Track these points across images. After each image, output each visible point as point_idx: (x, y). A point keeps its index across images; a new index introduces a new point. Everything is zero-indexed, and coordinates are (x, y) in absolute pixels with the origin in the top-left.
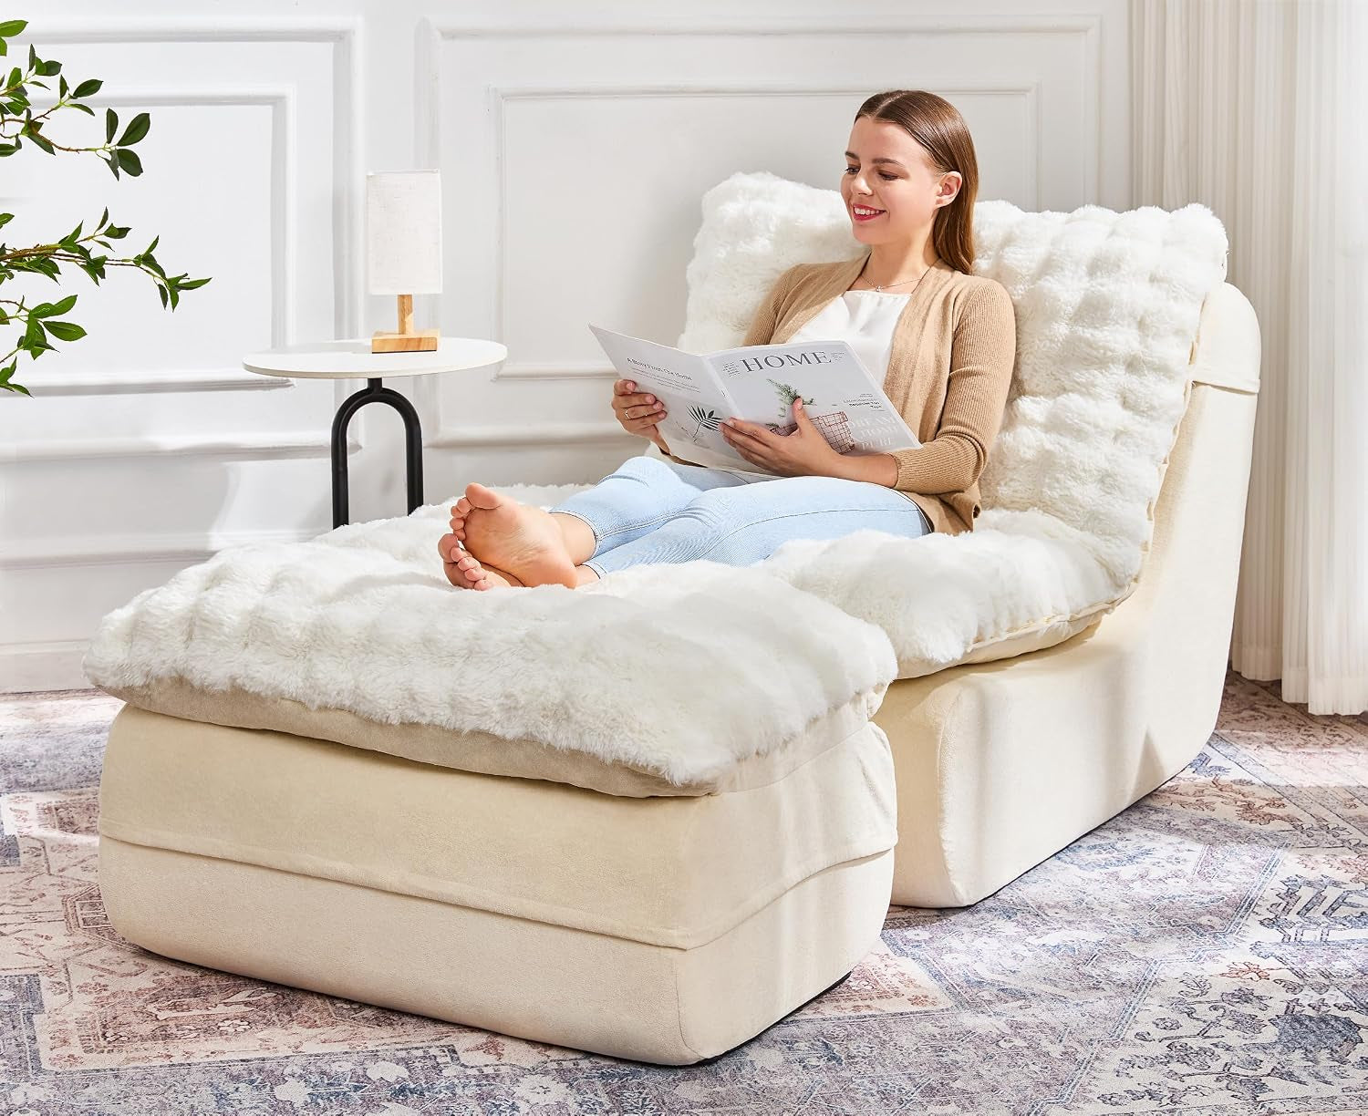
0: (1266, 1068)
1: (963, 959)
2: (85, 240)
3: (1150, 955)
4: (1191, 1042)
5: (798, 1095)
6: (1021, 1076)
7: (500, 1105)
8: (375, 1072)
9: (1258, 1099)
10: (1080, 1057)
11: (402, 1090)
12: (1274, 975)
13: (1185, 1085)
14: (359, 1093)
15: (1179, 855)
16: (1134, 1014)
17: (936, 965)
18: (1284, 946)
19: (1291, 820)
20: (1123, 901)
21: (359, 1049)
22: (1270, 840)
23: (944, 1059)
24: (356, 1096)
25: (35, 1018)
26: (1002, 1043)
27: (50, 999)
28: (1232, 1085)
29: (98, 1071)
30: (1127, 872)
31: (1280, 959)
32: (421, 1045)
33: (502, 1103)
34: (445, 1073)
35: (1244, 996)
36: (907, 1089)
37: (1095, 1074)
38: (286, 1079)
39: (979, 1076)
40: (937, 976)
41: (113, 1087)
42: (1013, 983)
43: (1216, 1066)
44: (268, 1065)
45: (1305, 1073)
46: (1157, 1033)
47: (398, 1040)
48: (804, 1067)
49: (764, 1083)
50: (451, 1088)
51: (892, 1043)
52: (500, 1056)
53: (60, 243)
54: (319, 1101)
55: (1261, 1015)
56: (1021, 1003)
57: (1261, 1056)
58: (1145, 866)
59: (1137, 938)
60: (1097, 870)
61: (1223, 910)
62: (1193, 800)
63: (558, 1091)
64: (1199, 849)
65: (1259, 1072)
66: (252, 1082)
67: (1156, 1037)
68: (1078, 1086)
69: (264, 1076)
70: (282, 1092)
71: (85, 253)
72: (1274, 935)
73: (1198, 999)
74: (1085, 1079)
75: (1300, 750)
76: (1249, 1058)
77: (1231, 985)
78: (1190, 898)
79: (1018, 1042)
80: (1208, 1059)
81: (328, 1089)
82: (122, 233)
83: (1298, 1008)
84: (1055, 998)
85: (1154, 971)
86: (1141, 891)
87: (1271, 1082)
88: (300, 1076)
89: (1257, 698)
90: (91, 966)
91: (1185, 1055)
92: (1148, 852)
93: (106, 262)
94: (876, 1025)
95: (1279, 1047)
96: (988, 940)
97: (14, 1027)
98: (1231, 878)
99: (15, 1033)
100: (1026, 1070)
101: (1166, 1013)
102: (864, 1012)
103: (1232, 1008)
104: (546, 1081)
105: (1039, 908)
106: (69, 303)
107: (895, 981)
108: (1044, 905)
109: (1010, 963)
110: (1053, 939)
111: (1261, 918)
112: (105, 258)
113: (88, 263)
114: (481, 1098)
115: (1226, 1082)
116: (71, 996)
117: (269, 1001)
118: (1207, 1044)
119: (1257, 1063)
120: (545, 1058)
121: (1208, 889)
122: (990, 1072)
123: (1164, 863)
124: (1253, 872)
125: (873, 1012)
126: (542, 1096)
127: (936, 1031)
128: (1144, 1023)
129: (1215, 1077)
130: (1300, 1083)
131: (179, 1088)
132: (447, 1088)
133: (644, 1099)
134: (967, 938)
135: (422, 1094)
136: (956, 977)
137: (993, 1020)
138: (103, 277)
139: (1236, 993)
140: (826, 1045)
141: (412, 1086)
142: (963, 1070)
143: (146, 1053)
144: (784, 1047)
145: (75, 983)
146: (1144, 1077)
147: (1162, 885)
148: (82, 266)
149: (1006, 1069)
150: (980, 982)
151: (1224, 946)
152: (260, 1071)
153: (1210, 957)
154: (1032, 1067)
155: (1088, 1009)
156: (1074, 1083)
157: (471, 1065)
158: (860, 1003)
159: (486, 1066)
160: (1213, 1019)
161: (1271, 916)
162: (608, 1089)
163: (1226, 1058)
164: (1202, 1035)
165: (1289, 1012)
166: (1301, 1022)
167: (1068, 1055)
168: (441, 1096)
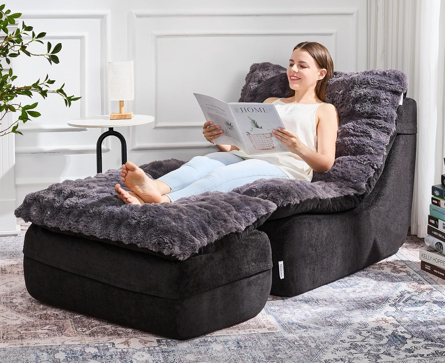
0: (382, 351)
1: (288, 316)
2: (41, 84)
3: (351, 315)
4: (358, 343)
5: (226, 359)
6: (300, 353)
7: (127, 361)
8: (87, 350)
9: (377, 361)
10: (321, 347)
11: (96, 356)
12: (390, 322)
13: (354, 357)
14: (82, 356)
15: (368, 284)
16: (341, 334)
17: (279, 318)
18: (396, 313)
19: (407, 272)
20: (345, 299)
21: (83, 343)
22: (399, 279)
23: (276, 348)
24: (81, 357)
26: (296, 343)
28: (369, 357)
30: (349, 290)
31: (394, 317)
32: (103, 342)
33: (128, 360)
34: (110, 351)
35: (379, 329)
36: (262, 357)
37: (324, 353)
38: (59, 351)
39: (286, 353)
40: (279, 322)
41: (2, 354)
42: (304, 324)
43: (365, 351)
44: (53, 348)
45: (394, 354)
47: (96, 341)
48: (229, 349)
49: (215, 355)
50: (111, 356)
51: (260, 342)
52: (129, 345)
53: (32, 85)
54: (68, 359)
55: (383, 334)
56: (305, 330)
57: (380, 348)
58: (355, 288)
59: (348, 310)
60: (339, 289)
61: (378, 301)
63: (147, 356)
64: (375, 282)
65: (379, 353)
66: (48, 352)
67: (347, 341)
68: (318, 357)
69: (51, 351)
70: (57, 356)
71: (40, 89)
72: (393, 309)
73: (363, 329)
74: (321, 355)
75: (414, 249)
76: (377, 349)
77: (374, 325)
78: (368, 298)
79: (302, 343)
80: (363, 349)
81: (72, 355)
82: (52, 82)
83: (396, 333)
84: (316, 328)
85: (351, 320)
86: (352, 296)
87: (382, 356)
88: (64, 351)
90: (3, 317)
91: (355, 346)
92: (357, 284)
93: (48, 92)
94: (255, 337)
95: (387, 345)
96: (298, 310)
98: (383, 291)
100: (302, 351)
101: (352, 334)
102: (253, 332)
103: (374, 332)
104: (144, 353)
105: (317, 300)
106: (35, 105)
107: (265, 323)
108: (319, 299)
109: (304, 318)
110: (320, 310)
111: (390, 304)
112: (47, 90)
113: (41, 92)
114: (121, 358)
115: (367, 356)
117: (55, 329)
118: (364, 343)
120: (144, 346)
121: (374, 295)
122: (290, 352)
123: (362, 287)
124: (391, 289)
125: (255, 333)
126: (141, 358)
127: (275, 339)
128: (344, 337)
129: (364, 354)
130: (392, 356)
131: (24, 354)
133: (175, 359)
134: (291, 309)
135: (102, 357)
136: (285, 321)
137: (295, 335)
138: (46, 96)
139: (377, 328)
140: (238, 342)
141: (99, 355)
142: (281, 351)
143: (15, 343)
144: (224, 343)
146: (342, 354)
147: (360, 294)
148: (40, 93)
149: (295, 351)
150: (293, 323)
151: (376, 312)
152: (51, 349)
153: (371, 316)
154: (304, 351)
155: (327, 332)
156: (317, 356)
157: (119, 348)
158: (252, 330)
159: (124, 348)
160: (368, 336)
161: (394, 303)
162: (164, 356)
163: (369, 348)
164: (363, 341)
165: (393, 334)
166: (396, 338)
167: (317, 347)
168: (108, 358)
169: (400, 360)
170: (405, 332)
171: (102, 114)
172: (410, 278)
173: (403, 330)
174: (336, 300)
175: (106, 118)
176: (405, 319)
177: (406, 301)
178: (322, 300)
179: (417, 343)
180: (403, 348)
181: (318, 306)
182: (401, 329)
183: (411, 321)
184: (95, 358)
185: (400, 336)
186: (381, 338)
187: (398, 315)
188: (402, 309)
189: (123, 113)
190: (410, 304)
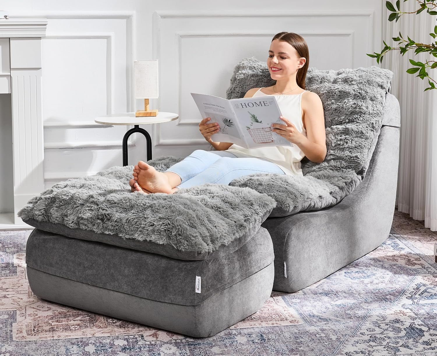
0: (401, 344)
1: (310, 308)
3: (369, 307)
4: (377, 336)
5: (250, 351)
6: (321, 346)
7: (155, 353)
8: (117, 343)
9: (396, 354)
10: (341, 340)
11: (125, 348)
12: (408, 314)
13: (373, 349)
14: (111, 349)
15: (384, 276)
16: (361, 327)
17: (300, 310)
18: (412, 305)
19: (421, 265)
20: (363, 290)
21: (113, 335)
22: (414, 271)
23: (298, 341)
24: (110, 350)
25: (13, 324)
26: (317, 335)
27: (19, 318)
28: (389, 349)
29: (30, 341)
30: (367, 281)
31: (411, 310)
32: (133, 334)
33: (156, 353)
34: (139, 343)
35: (397, 321)
36: (285, 350)
37: (345, 345)
38: (89, 344)
39: (308, 346)
40: (301, 314)
41: (34, 346)
42: (325, 316)
43: (385, 343)
44: (84, 340)
45: (413, 346)
46: (367, 333)
47: (126, 333)
48: (253, 342)
49: (240, 347)
50: (140, 348)
51: (282, 335)
54: (98, 351)
55: (401, 327)
56: (326, 322)
57: (399, 340)
58: (373, 279)
59: (366, 302)
60: (357, 280)
61: (395, 293)
62: (392, 258)
63: (174, 349)
64: (391, 274)
65: (397, 346)
66: (78, 345)
67: (366, 334)
68: (339, 350)
69: (82, 343)
70: (87, 349)
72: (410, 302)
73: (382, 322)
74: (342, 347)
75: (428, 242)
76: (395, 341)
77: (393, 317)
78: (385, 290)
79: (323, 335)
80: (382, 341)
81: (101, 347)
83: (414, 325)
84: (337, 321)
85: (369, 313)
86: (370, 287)
87: (401, 349)
88: (94, 343)
89: (417, 226)
90: (33, 308)
91: (374, 339)
92: (374, 275)
94: (278, 329)
95: (406, 338)
96: (319, 302)
97: (6, 327)
98: (399, 283)
99: (6, 329)
100: (323, 344)
101: (372, 326)
102: (275, 325)
103: (393, 325)
104: (171, 346)
105: (337, 292)
107: (287, 315)
108: (338, 291)
109: (324, 310)
110: (339, 302)
111: (407, 296)
114: (149, 351)
115: (387, 348)
116: (26, 317)
117: (88, 320)
118: (383, 336)
119: (398, 343)
120: (171, 339)
121: (391, 287)
122: (312, 345)
123: (379, 278)
124: (407, 281)
125: (278, 325)
126: (169, 351)
127: (297, 331)
128: (364, 329)
129: (383, 347)
130: (411, 349)
131: (55, 347)
132: (139, 348)
133: (201, 352)
134: (312, 302)
135: (131, 350)
136: (307, 313)
137: (316, 328)
139: (395, 320)
140: (262, 335)
141: (128, 347)
142: (303, 344)
143: (46, 336)
144: (248, 336)
145: (27, 313)
146: (362, 346)
147: (377, 285)
149: (317, 344)
150: (313, 316)
151: (393, 305)
152: (81, 342)
153: (389, 308)
154: (325, 343)
155: (347, 324)
156: (338, 348)
157: (148, 340)
158: (274, 322)
159: (152, 341)
160: (386, 328)
161: (410, 296)
162: (190, 349)
163: (388, 341)
164: (382, 333)
165: (411, 326)
166: (414, 330)
167: (338, 339)
168: (137, 350)
169: (418, 353)
170: (422, 325)
171: (128, 111)
172: (425, 270)
173: (421, 323)
174: (354, 292)
175: (132, 116)
176: (422, 311)
177: (422, 294)
178: (341, 292)
179: (434, 335)
180: (421, 341)
181: (338, 298)
182: (418, 322)
183: (427, 314)
184: (124, 351)
185: (417, 329)
186: (399, 330)
187: (415, 308)
188: (418, 302)
189: (149, 111)
190: (425, 296)
